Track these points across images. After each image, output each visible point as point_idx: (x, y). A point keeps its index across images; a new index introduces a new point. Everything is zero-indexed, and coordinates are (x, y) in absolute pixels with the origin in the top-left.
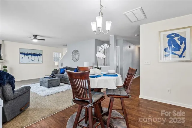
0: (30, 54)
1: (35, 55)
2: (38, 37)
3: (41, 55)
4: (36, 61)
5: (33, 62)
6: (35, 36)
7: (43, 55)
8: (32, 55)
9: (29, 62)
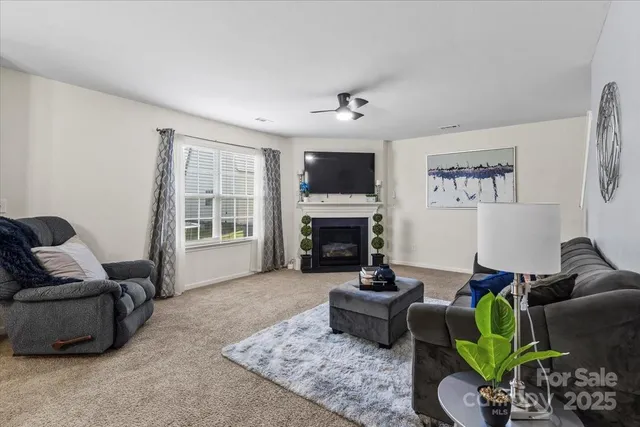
0: (460, 171)
1: (481, 173)
3: (508, 170)
8: (468, 175)
9: (459, 204)
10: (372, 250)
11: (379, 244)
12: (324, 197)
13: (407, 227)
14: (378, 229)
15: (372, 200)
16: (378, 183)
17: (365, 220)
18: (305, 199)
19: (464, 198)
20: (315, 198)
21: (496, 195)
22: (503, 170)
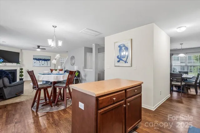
0: (41, 60)
1: (45, 60)
2: (40, 47)
3: (50, 60)
4: (46, 65)
5: (43, 66)
6: (39, 47)
7: (51, 60)
9: (40, 66)
10: (18, 77)
15: (18, 65)
16: (20, 60)
17: (16, 70)
18: (1, 64)
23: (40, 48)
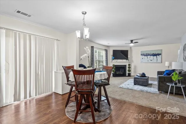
0: (149, 55)
1: (154, 55)
5: (151, 62)
8: (151, 55)
9: (148, 62)
10: (127, 72)
11: (129, 71)
12: (117, 60)
13: (135, 67)
14: (129, 68)
15: (128, 61)
16: (129, 57)
17: (126, 66)
18: (113, 61)
19: (149, 60)
20: (115, 60)
21: (157, 60)
22: (159, 55)
23: (133, 42)
